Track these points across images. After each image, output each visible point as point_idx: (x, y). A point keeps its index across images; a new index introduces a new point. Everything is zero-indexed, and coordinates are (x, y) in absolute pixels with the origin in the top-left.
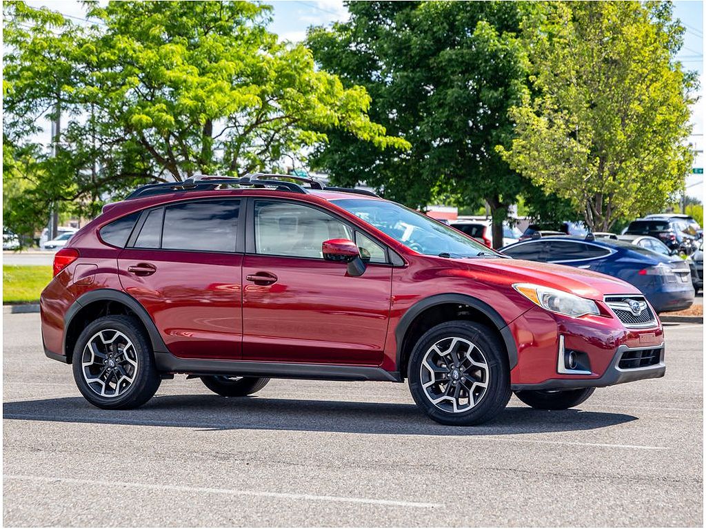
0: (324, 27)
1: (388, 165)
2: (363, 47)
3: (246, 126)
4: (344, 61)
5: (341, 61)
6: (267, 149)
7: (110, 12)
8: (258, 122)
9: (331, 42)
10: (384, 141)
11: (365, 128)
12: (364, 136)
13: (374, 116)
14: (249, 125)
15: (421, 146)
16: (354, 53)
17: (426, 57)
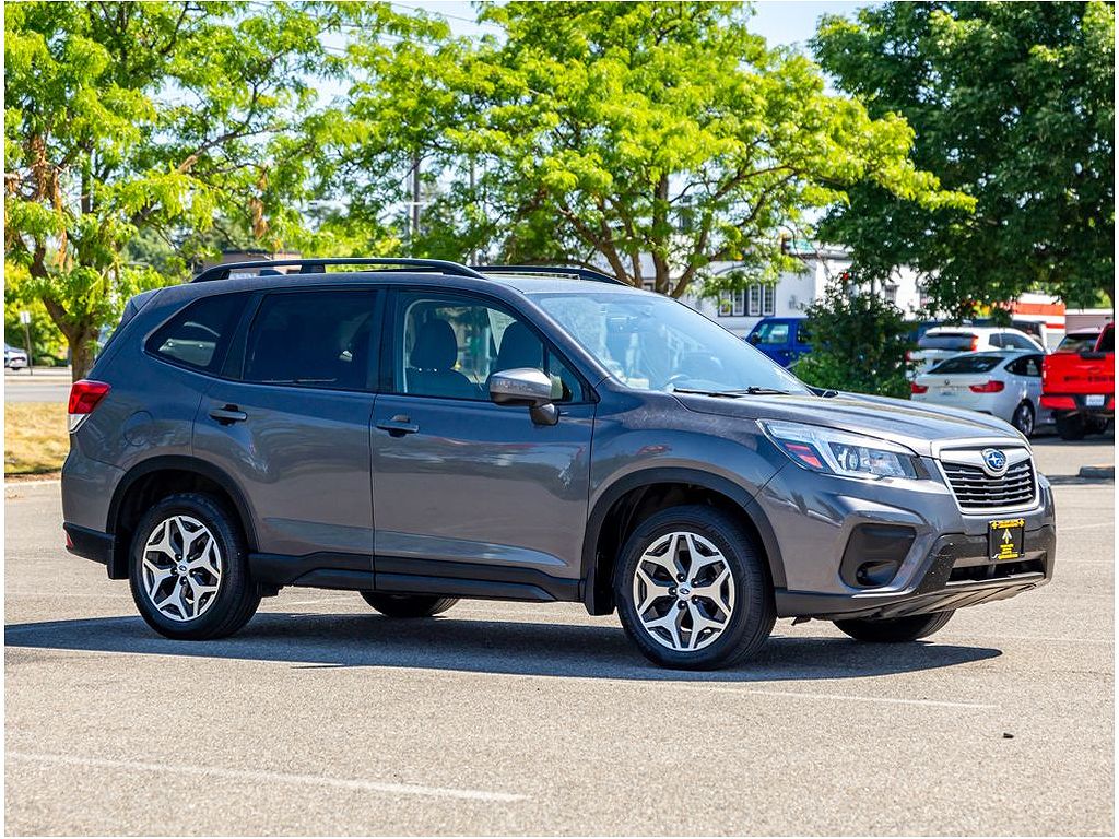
0: (846, 18)
1: (944, 237)
2: (905, 48)
3: (719, 182)
4: (874, 72)
5: (869, 72)
6: (753, 217)
7: (513, 14)
8: (740, 176)
9: (854, 41)
10: (934, 199)
11: (906, 179)
12: (904, 192)
13: (921, 159)
14: (725, 180)
15: (997, 205)
16: (892, 60)
17: (1007, 62)
